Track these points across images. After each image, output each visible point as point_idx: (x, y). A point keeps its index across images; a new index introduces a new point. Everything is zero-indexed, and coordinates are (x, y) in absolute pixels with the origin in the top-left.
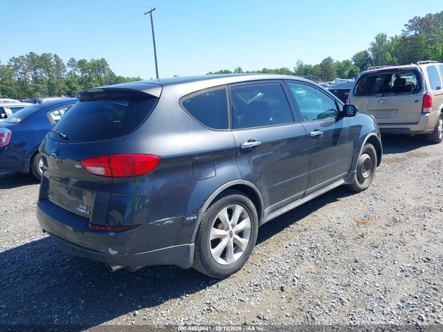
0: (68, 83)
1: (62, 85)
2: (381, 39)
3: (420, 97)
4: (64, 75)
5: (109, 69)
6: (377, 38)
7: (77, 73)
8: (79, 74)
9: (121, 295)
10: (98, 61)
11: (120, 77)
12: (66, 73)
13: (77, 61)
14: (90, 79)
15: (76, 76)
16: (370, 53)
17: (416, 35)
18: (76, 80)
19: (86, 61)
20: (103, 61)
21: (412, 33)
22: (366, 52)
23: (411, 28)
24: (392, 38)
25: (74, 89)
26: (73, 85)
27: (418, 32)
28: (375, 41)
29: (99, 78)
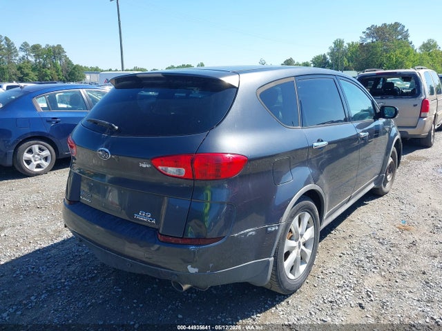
0: (20, 68)
1: (14, 70)
2: (338, 44)
3: (418, 101)
4: (16, 60)
5: (66, 56)
6: (335, 43)
7: (30, 58)
8: (32, 59)
9: (180, 316)
10: (53, 47)
11: (77, 65)
12: (17, 58)
13: (31, 45)
14: (44, 66)
15: (29, 62)
16: (328, 57)
17: (373, 42)
18: (29, 65)
19: (40, 46)
20: (59, 47)
21: (369, 40)
22: (324, 56)
23: (368, 35)
24: (349, 44)
25: (27, 75)
26: (26, 71)
27: (375, 40)
28: (333, 46)
29: (55, 65)
